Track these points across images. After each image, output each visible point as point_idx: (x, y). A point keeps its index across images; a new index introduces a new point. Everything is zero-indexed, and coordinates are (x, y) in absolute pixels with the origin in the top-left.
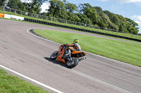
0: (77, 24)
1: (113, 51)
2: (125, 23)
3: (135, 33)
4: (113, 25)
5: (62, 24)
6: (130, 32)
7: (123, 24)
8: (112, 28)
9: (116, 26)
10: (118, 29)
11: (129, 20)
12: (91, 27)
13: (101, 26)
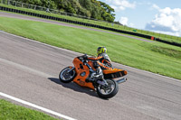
0: (37, 8)
1: (83, 43)
2: (99, 8)
3: (110, 21)
4: (84, 10)
5: (16, 8)
6: (104, 19)
7: (95, 9)
8: (82, 14)
9: (88, 12)
10: (90, 15)
11: (103, 4)
12: (55, 12)
13: (68, 12)
